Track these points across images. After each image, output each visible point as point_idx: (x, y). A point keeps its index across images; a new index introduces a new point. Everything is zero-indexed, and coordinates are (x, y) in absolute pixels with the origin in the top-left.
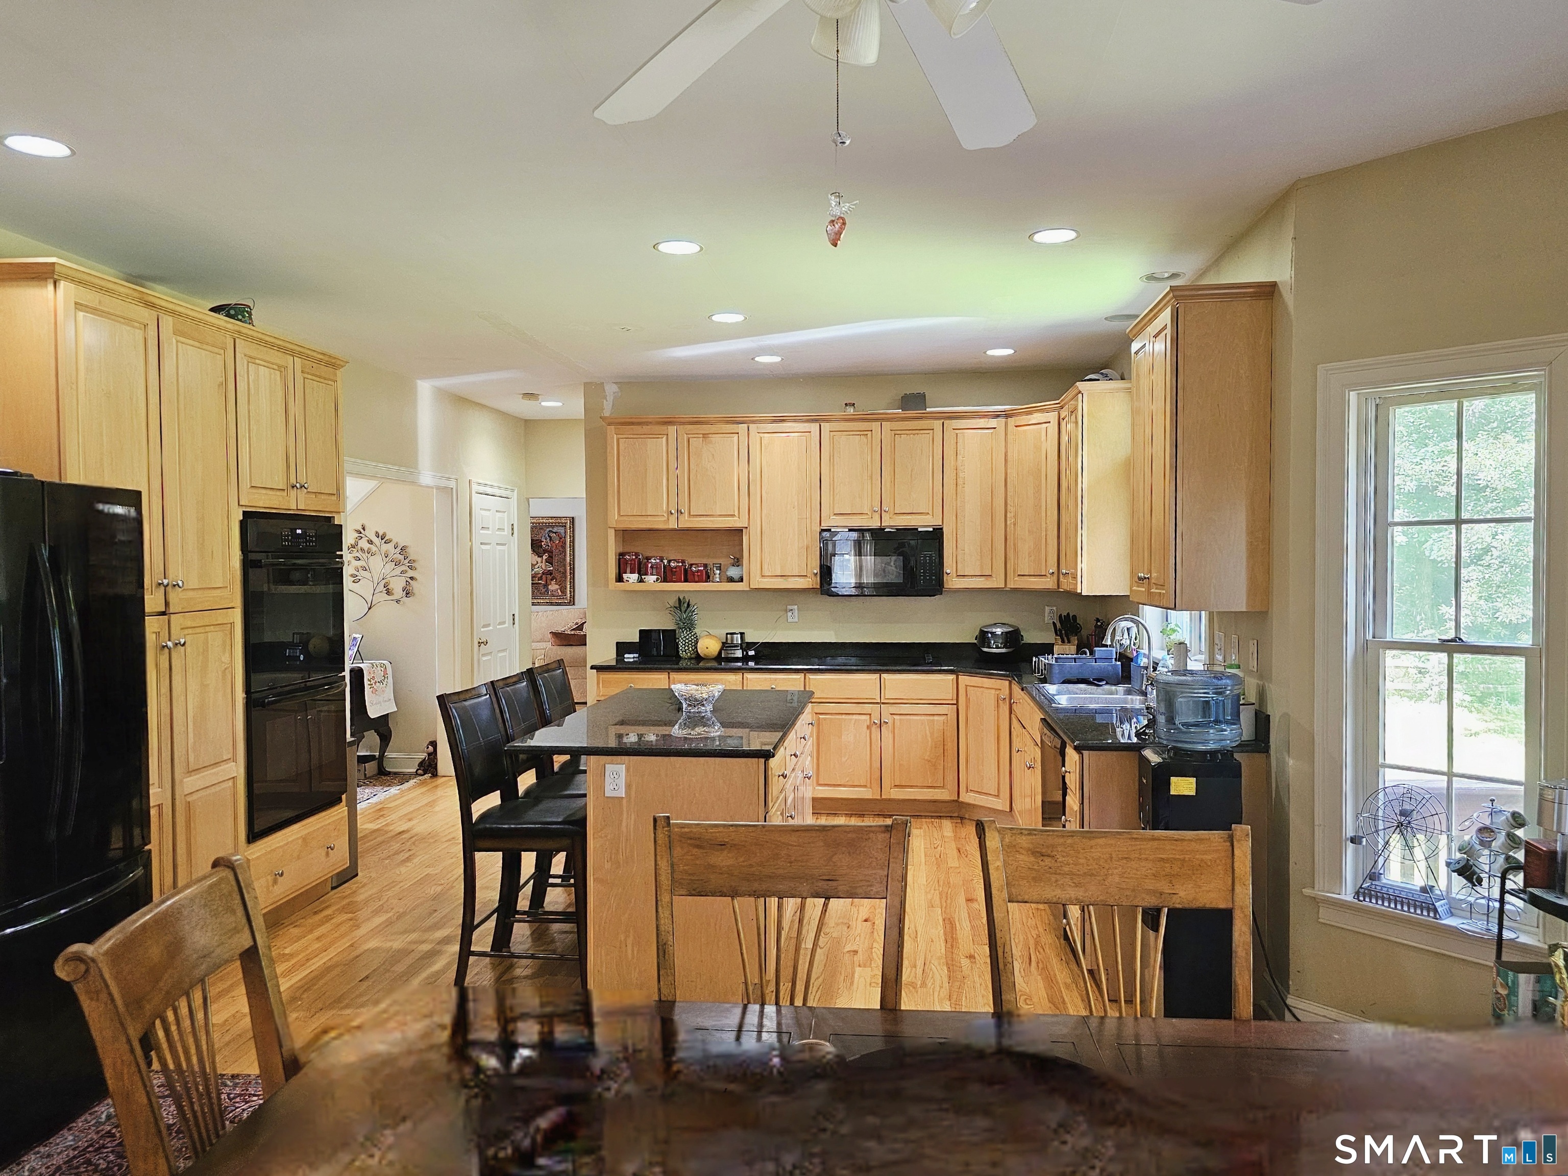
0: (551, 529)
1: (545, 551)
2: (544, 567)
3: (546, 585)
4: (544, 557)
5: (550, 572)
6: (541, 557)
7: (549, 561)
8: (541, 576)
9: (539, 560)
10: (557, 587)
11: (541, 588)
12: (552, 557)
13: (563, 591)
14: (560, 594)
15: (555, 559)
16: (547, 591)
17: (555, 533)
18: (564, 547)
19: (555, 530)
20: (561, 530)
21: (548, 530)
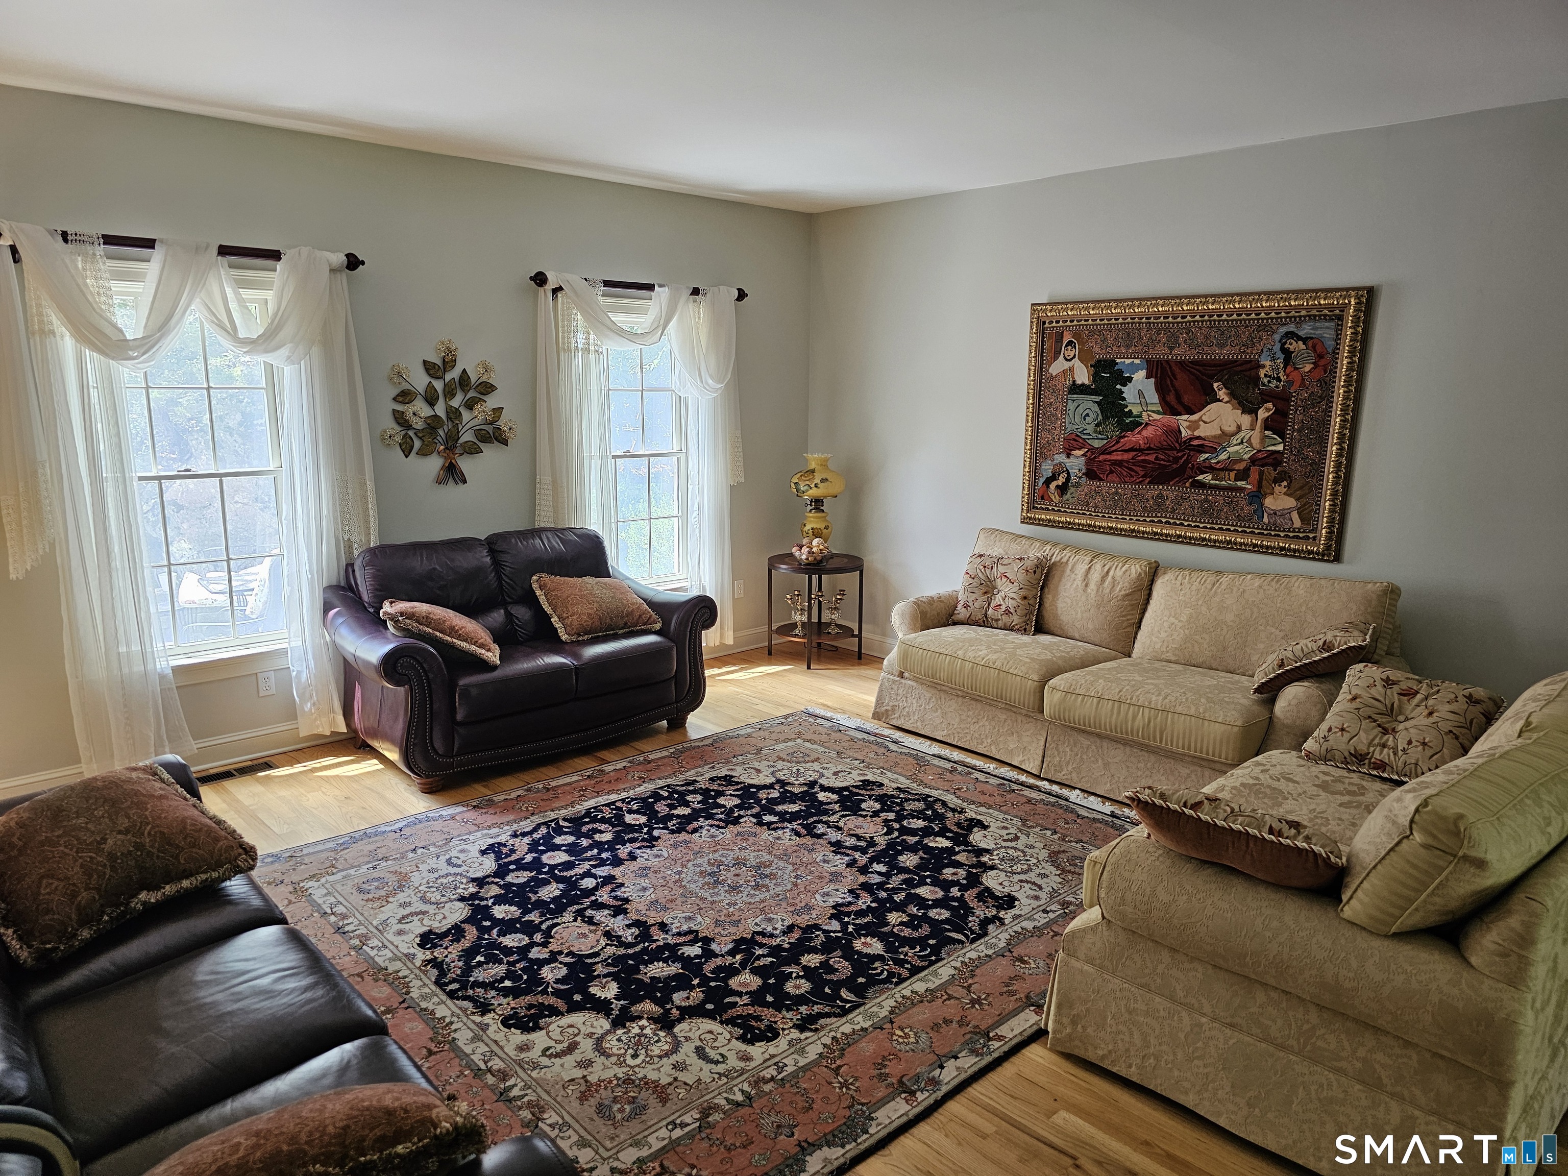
0: (1292, 328)
1: (1267, 396)
2: (1256, 442)
3: (1257, 497)
4: (1262, 414)
5: (1274, 459)
6: (1253, 412)
7: (1275, 425)
8: (1247, 470)
9: (1246, 420)
10: (1290, 502)
11: (1243, 503)
12: (1285, 415)
13: (1308, 515)
14: (1297, 523)
15: (1296, 417)
16: (1260, 510)
17: (1305, 340)
18: (1327, 385)
19: (1306, 330)
20: (1326, 332)
21: (1283, 330)
